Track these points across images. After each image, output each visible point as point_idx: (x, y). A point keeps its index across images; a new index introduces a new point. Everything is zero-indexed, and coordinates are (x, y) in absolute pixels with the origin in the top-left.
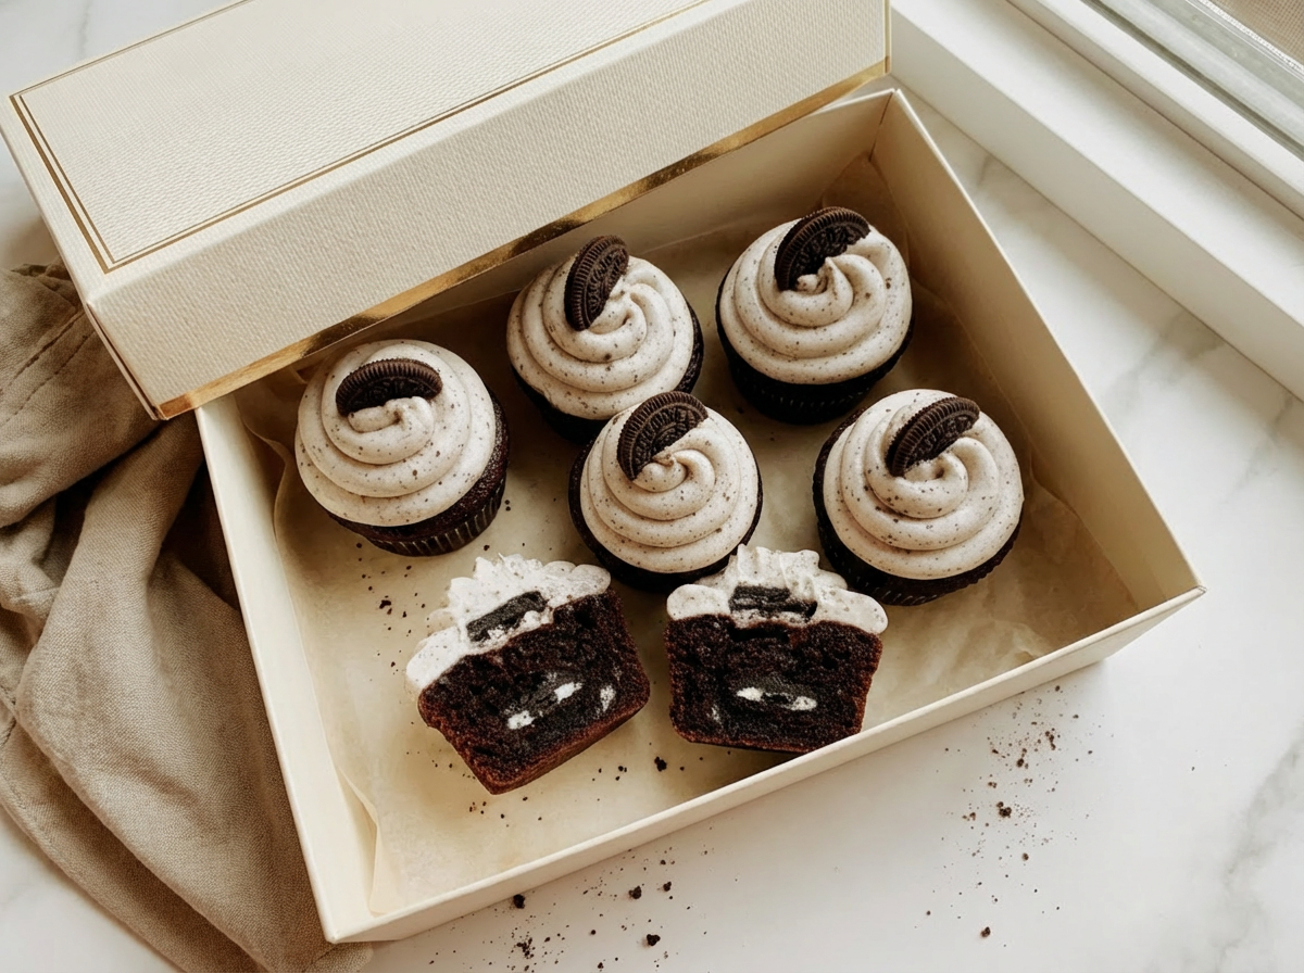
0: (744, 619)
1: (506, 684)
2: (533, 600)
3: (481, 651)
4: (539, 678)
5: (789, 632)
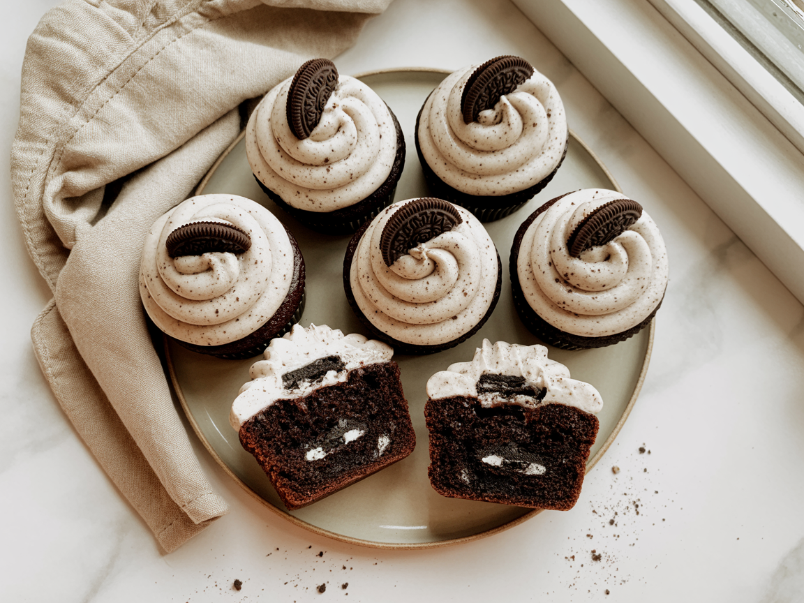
0: (488, 400)
1: (307, 425)
2: (334, 362)
3: (291, 397)
4: (333, 423)
5: (524, 411)
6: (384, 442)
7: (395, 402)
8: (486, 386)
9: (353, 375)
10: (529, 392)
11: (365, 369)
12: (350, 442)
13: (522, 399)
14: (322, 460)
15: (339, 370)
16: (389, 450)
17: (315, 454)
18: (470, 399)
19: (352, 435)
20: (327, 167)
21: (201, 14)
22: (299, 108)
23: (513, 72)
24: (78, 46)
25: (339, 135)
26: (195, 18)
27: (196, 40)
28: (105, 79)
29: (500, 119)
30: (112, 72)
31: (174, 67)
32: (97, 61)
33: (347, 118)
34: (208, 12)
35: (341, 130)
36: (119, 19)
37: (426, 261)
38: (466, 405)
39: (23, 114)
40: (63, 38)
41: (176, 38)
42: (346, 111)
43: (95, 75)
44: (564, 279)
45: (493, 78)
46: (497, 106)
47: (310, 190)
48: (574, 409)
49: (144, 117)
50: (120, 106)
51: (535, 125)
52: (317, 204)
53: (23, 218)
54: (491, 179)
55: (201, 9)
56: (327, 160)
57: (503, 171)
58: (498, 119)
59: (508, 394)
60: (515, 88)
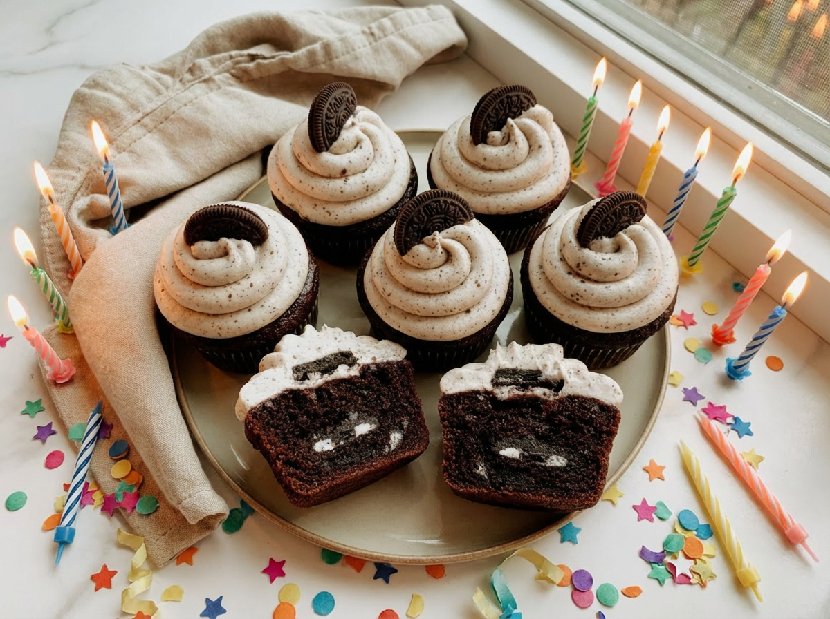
0: (504, 393)
1: (316, 416)
2: (346, 358)
3: (302, 387)
4: (344, 416)
5: (542, 403)
6: (396, 437)
7: (408, 398)
8: (502, 380)
9: (365, 370)
10: (547, 384)
11: (377, 365)
12: (361, 435)
13: (539, 391)
14: (331, 451)
15: (351, 365)
16: (401, 446)
17: (324, 445)
18: (486, 392)
19: (363, 429)
20: (344, 179)
21: (233, 75)
22: (320, 121)
23: (518, 96)
24: (120, 95)
25: (357, 150)
26: (227, 78)
27: (227, 94)
28: (139, 121)
29: (508, 139)
30: (147, 115)
31: (205, 111)
32: (134, 107)
33: (364, 136)
34: (240, 74)
35: (359, 146)
36: (158, 79)
37: (440, 250)
38: (481, 398)
39: (59, 147)
40: (106, 89)
41: (209, 91)
42: (364, 131)
43: (131, 117)
44: (576, 270)
45: (499, 99)
46: (505, 128)
47: (327, 202)
48: (594, 400)
49: (174, 152)
50: (152, 142)
51: (540, 147)
52: (333, 216)
53: (46, 234)
54: (500, 196)
55: (233, 71)
56: (344, 172)
57: (511, 188)
58: (505, 140)
59: (524, 387)
60: (521, 114)
